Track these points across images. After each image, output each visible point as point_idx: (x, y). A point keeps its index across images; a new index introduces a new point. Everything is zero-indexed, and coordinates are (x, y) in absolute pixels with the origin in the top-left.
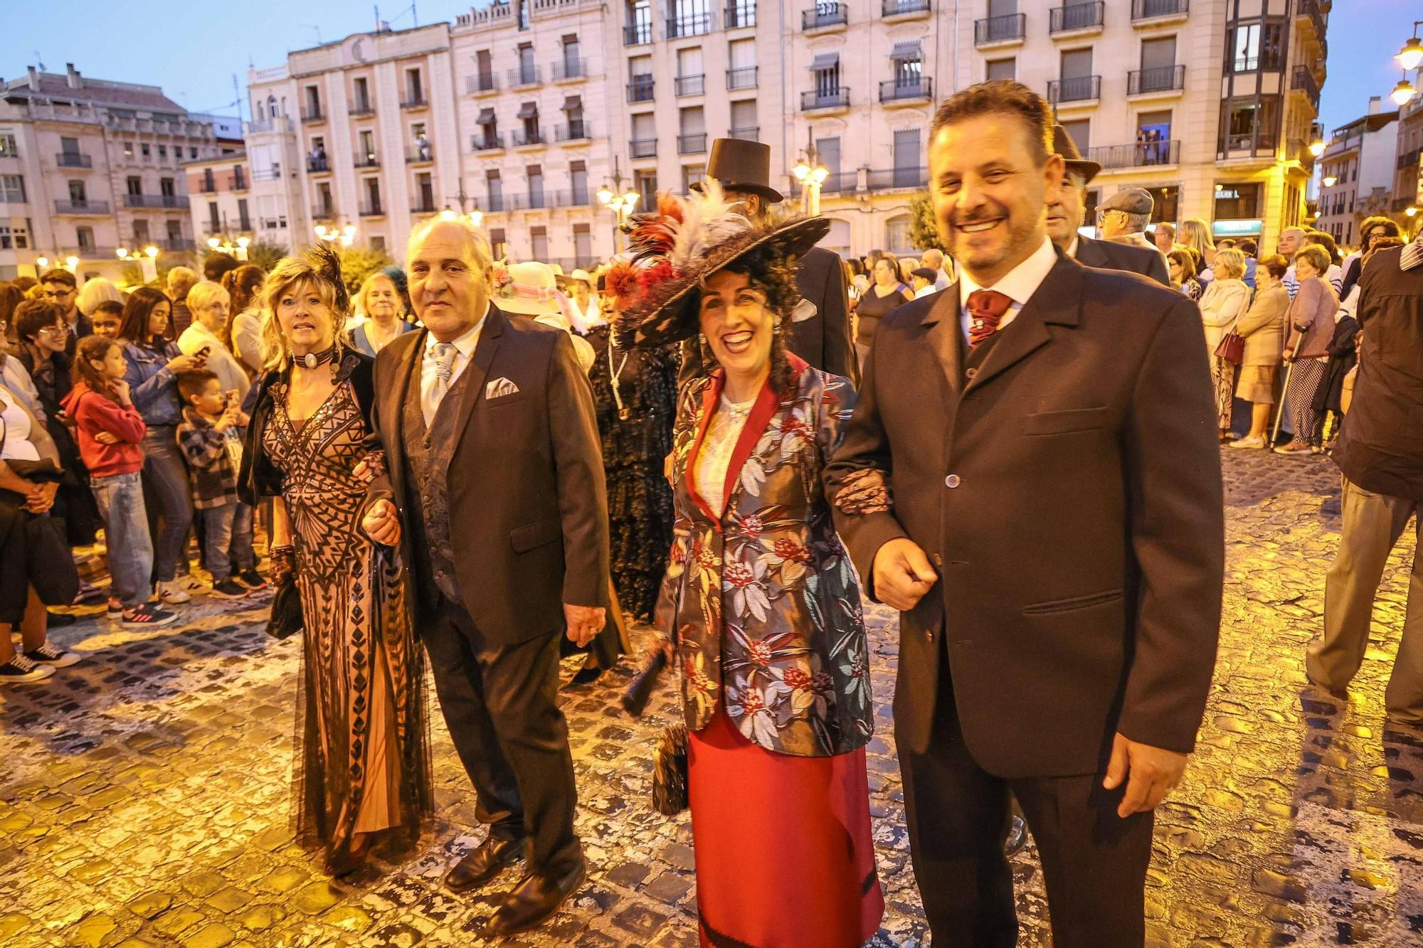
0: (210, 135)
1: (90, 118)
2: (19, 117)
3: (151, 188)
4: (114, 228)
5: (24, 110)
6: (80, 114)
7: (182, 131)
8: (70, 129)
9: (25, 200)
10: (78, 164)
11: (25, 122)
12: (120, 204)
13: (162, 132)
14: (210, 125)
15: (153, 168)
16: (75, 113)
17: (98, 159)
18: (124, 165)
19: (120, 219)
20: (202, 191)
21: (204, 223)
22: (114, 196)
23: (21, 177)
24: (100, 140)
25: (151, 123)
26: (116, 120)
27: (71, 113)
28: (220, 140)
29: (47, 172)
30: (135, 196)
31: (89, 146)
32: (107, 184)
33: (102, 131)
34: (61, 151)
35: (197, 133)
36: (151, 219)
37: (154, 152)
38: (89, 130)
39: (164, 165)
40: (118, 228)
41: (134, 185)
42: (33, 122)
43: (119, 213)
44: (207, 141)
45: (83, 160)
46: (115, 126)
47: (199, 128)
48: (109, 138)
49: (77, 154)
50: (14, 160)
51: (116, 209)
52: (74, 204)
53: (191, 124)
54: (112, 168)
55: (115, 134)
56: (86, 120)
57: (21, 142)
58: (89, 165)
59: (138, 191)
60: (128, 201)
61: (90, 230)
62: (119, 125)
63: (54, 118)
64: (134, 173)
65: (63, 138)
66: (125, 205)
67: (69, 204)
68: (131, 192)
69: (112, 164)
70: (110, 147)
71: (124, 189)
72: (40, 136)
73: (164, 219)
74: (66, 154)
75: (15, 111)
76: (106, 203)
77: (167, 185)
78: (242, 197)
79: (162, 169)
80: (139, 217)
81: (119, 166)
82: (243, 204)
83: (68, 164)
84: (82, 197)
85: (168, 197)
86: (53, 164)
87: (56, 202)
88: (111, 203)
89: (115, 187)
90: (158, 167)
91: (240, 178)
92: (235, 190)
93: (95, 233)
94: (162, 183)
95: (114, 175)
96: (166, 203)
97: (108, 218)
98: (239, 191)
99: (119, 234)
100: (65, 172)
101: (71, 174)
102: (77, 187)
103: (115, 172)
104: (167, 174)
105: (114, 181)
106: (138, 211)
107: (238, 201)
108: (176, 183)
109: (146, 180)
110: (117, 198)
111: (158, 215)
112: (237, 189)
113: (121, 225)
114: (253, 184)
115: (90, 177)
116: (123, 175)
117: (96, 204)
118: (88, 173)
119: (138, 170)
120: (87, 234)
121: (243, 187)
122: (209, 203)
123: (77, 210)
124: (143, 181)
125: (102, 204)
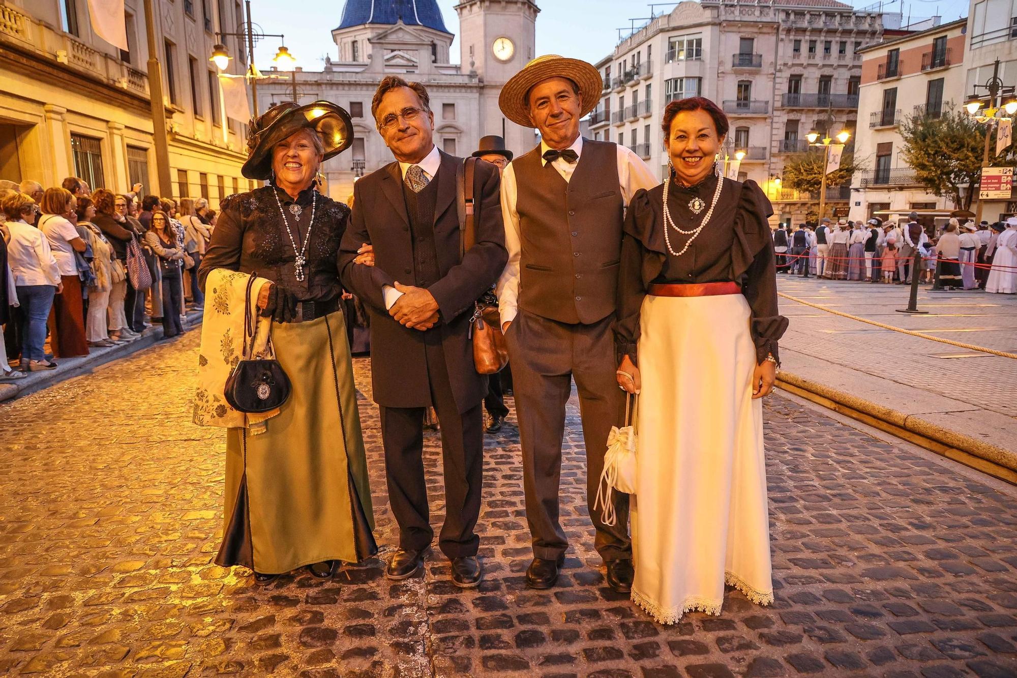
0: (877, 27)
1: (770, 17)
2: (710, 20)
3: (809, 87)
4: (769, 128)
5: (715, 12)
6: (761, 12)
7: (851, 26)
8: (749, 29)
10: (750, 63)
11: (713, 24)
12: (778, 104)
13: (832, 27)
14: (880, 15)
15: (817, 65)
16: (757, 13)
17: (768, 58)
18: (790, 64)
19: (776, 119)
20: (879, 78)
21: (874, 114)
22: (774, 95)
23: (700, 79)
24: (773, 38)
25: (823, 17)
26: (792, 17)
27: (753, 13)
28: (887, 32)
29: (723, 73)
30: (792, 95)
31: (763, 46)
32: (771, 84)
33: (778, 29)
34: (738, 52)
35: (865, 26)
36: (803, 118)
37: (820, 49)
38: (765, 30)
39: (827, 62)
40: (772, 128)
41: (795, 81)
42: (720, 24)
43: (776, 113)
44: (874, 33)
45: (755, 60)
46: (789, 24)
47: (869, 20)
48: (782, 36)
49: (751, 54)
50: (698, 63)
51: (774, 109)
52: (738, 105)
53: (860, 18)
54: (778, 67)
55: (789, 31)
56: (764, 19)
57: (706, 46)
58: (760, 66)
59: (797, 90)
60: (786, 100)
61: (747, 131)
62: (794, 22)
63: (738, 19)
64: (797, 71)
65: (742, 39)
66: (783, 106)
67: (735, 104)
68: (790, 91)
69: (779, 62)
70: (781, 44)
71: (784, 88)
72: (723, 37)
73: (815, 118)
74: (741, 54)
75: (708, 15)
76: (767, 103)
77: (825, 81)
78: (936, 77)
79: (824, 66)
80: (793, 116)
81: (785, 65)
83: (740, 65)
84: (746, 98)
85: (822, 95)
86: (728, 66)
87: (724, 103)
88: (770, 103)
89: (777, 86)
90: (821, 64)
91: (939, 52)
92: (929, 70)
93: (751, 133)
94: (820, 82)
95: (778, 74)
96: (819, 102)
97: (765, 119)
98: (934, 69)
99: (772, 135)
100: (736, 73)
101: (742, 74)
102: (744, 88)
103: (780, 71)
104: (827, 72)
105: (778, 80)
106: (793, 111)
107: (930, 82)
108: (833, 81)
109: (806, 78)
110: (777, 98)
111: (810, 114)
112: (932, 67)
113: (775, 125)
114: (967, 54)
115: (757, 77)
116: (787, 74)
117: (757, 104)
118: (757, 73)
119: (801, 68)
120: (743, 135)
121: (942, 63)
122: (886, 91)
123: (740, 111)
124: (803, 80)
125: (763, 104)
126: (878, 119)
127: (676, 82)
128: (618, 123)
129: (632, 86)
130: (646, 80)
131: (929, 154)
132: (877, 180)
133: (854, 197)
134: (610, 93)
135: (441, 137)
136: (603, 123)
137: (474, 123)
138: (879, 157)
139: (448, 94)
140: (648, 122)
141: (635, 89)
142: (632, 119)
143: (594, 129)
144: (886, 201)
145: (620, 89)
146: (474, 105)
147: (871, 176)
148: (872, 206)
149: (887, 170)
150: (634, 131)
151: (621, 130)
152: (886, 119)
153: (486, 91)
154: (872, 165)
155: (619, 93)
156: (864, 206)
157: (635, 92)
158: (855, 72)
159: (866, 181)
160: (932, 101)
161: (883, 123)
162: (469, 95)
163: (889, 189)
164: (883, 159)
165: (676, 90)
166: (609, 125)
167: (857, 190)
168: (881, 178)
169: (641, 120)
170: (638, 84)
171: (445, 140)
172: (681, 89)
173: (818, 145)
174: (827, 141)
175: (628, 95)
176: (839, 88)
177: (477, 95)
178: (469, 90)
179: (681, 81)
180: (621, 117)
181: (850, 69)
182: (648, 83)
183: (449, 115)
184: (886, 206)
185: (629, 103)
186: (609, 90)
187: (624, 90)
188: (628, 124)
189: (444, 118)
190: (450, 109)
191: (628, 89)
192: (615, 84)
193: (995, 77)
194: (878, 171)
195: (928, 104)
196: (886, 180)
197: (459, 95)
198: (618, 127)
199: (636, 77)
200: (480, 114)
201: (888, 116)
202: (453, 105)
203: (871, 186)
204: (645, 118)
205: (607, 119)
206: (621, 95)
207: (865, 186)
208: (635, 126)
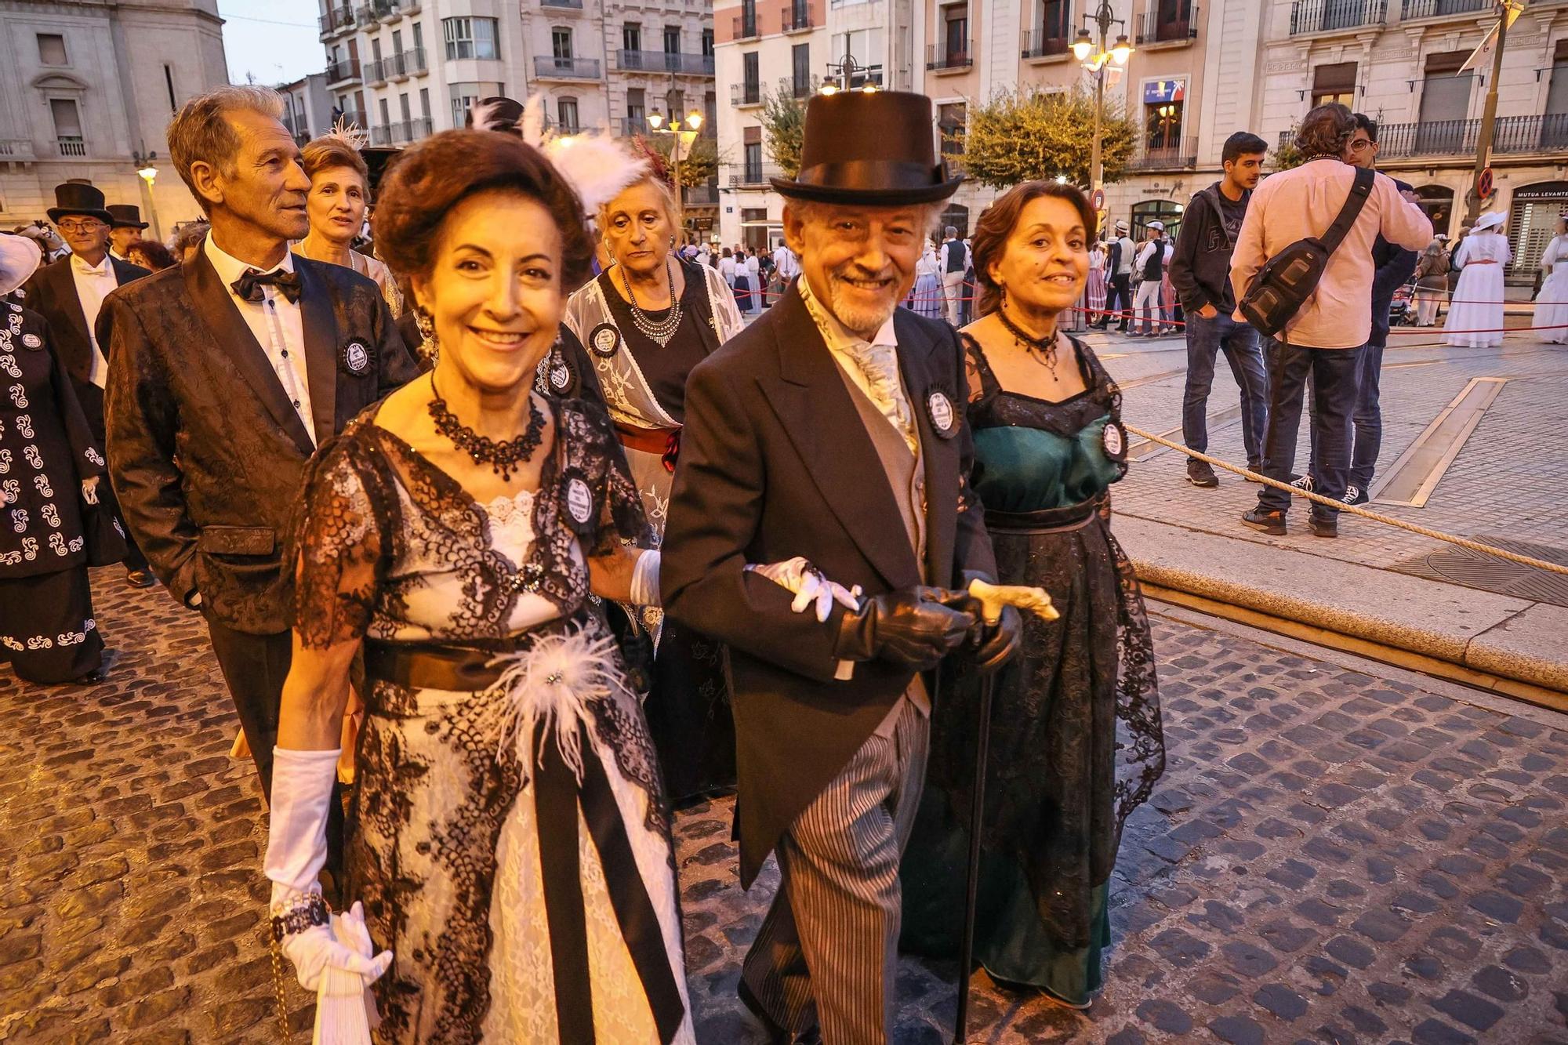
3: (652, 42)
4: (604, 99)
9: (499, 57)
12: (613, 65)
15: (658, 10)
18: (622, 5)
19: (612, 87)
20: (736, 37)
21: (734, 87)
22: (605, 51)
23: (495, 21)
29: (527, 13)
30: (631, 52)
32: (599, 34)
36: (649, 86)
39: (671, 7)
40: (609, 101)
41: (632, 33)
43: (611, 78)
51: (609, 72)
52: (558, 64)
54: (606, 10)
58: (580, 6)
59: (635, 45)
60: (622, 60)
61: (575, 104)
64: (632, 17)
66: (619, 67)
67: (552, 63)
68: (626, 46)
69: (606, 3)
71: (618, 41)
73: (665, 88)
76: (597, 62)
77: (672, 34)
78: (800, 41)
79: (668, 12)
80: (635, 84)
81: (615, 6)
82: (800, 54)
83: (552, 3)
84: (567, 54)
85: (670, 55)
86: (534, 3)
87: (535, 59)
88: (602, 62)
89: (609, 38)
90: (663, 9)
91: (800, 9)
92: (791, 31)
93: (580, 107)
94: (666, 35)
95: (607, 20)
96: (667, 64)
97: (598, 86)
98: (798, 31)
99: (609, 110)
100: (549, 15)
101: (556, 17)
102: (561, 38)
103: (609, 15)
104: (673, 20)
105: (608, 29)
106: (635, 75)
107: (795, 48)
108: (682, 34)
109: (646, 29)
110: (610, 56)
111: (658, 82)
112: (794, 28)
113: (612, 96)
114: (829, 14)
115: (579, 22)
116: (618, 21)
117: (584, 64)
118: (577, 16)
119: (636, 14)
120: (569, 109)
121: (805, 24)
122: (746, 56)
123: (560, 72)
124: (642, 30)
125: (592, 64)
126: (741, 94)
127: (459, 23)
128: (377, 83)
129: (390, 24)
130: (412, 15)
131: (794, 148)
132: (749, 178)
133: (725, 200)
134: (355, 31)
135: (44, 96)
136: (350, 81)
137: (109, 72)
138: (747, 146)
139: (43, 17)
140: (424, 84)
141: (395, 28)
142: (398, 77)
143: (338, 90)
144: (761, 206)
145: (370, 26)
146: (103, 39)
147: (741, 172)
148: (746, 213)
149: (759, 164)
150: (404, 97)
151: (383, 94)
152: (751, 94)
153: (121, 15)
154: (740, 158)
155: (370, 32)
156: (737, 212)
157: (397, 33)
158: (708, 23)
159: (734, 179)
160: (800, 74)
161: (748, 100)
162: (92, 21)
163: (763, 190)
164: (752, 149)
165: (461, 36)
166: (360, 84)
167: (726, 191)
168: (752, 175)
169: (413, 80)
170: (398, 20)
171: (52, 101)
172: (468, 35)
173: (664, 131)
174: (674, 126)
175: (385, 35)
176: (690, 45)
177: (106, 22)
178: (87, 12)
179: (467, 22)
180: (379, 71)
181: (702, 19)
182: (416, 20)
183: (54, 55)
184: (761, 214)
185: (388, 51)
186: (353, 27)
187: (378, 29)
188: (391, 85)
189: (43, 59)
190: (56, 44)
191: (384, 27)
192: (360, 17)
193: (848, 56)
194: (748, 164)
195: (795, 78)
196: (758, 177)
197: (68, 18)
198: (377, 88)
199: (393, 9)
200: (117, 56)
201: (752, 90)
202: (59, 37)
203: (742, 185)
204: (419, 77)
205: (357, 74)
206: (375, 36)
207: (736, 186)
208: (404, 89)
